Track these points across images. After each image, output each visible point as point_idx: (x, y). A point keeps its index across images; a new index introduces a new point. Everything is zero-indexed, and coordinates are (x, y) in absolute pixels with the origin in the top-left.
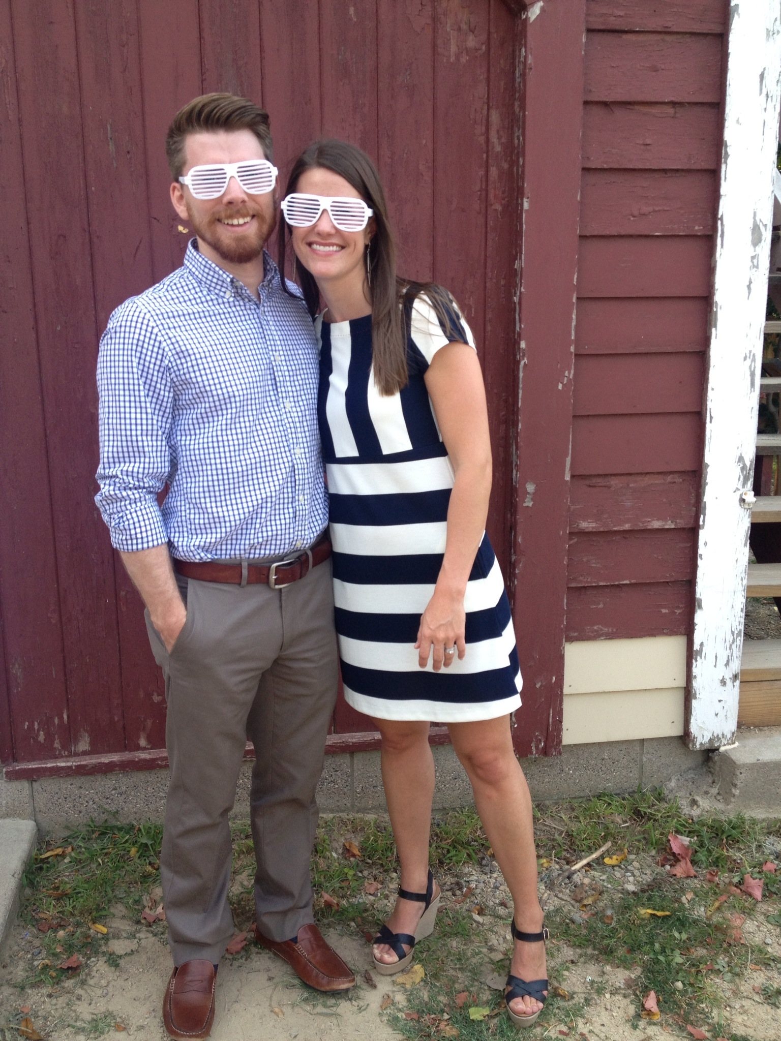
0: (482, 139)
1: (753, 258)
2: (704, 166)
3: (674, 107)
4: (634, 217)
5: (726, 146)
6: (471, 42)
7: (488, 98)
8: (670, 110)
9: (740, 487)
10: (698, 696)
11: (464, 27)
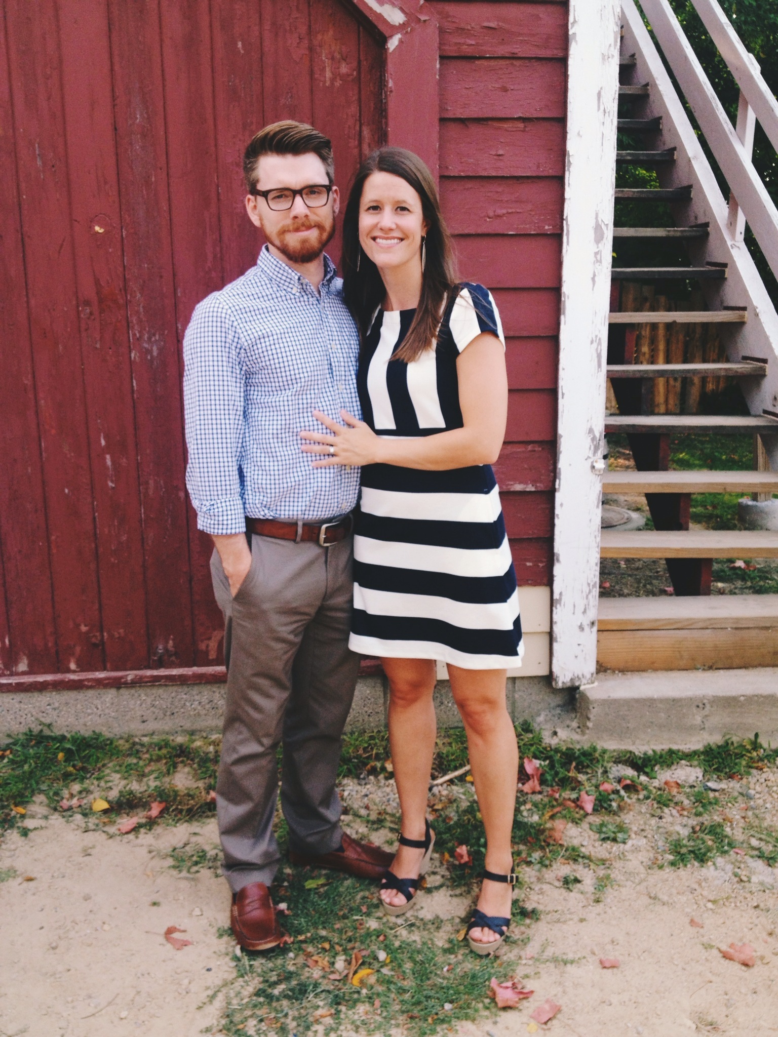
0: (356, 151)
1: (596, 254)
2: (551, 172)
3: (523, 122)
4: (489, 218)
5: (569, 156)
6: (344, 69)
7: (360, 116)
8: (521, 125)
9: (591, 455)
10: (558, 640)
11: (337, 56)
